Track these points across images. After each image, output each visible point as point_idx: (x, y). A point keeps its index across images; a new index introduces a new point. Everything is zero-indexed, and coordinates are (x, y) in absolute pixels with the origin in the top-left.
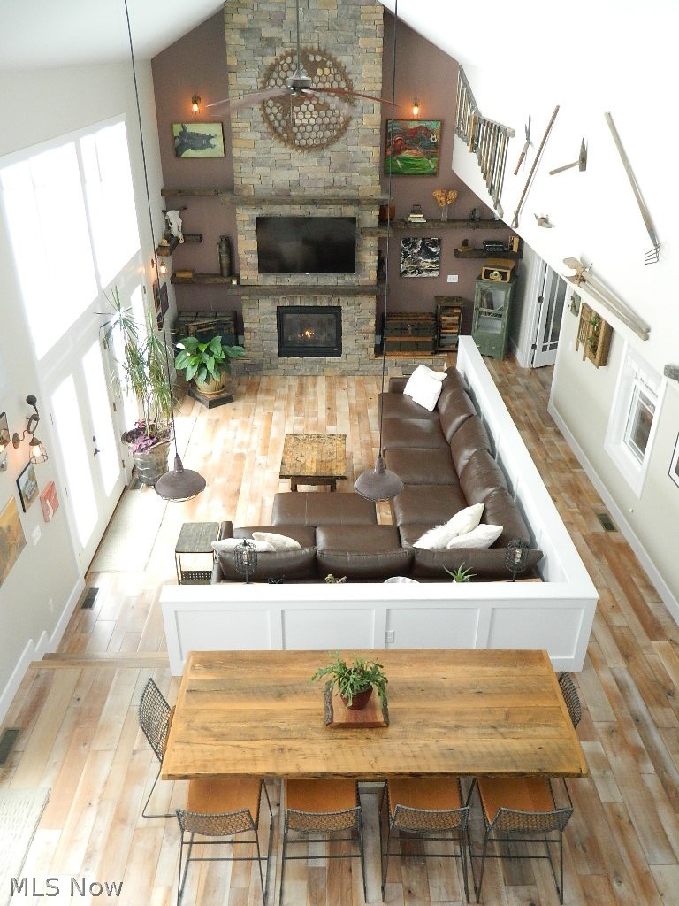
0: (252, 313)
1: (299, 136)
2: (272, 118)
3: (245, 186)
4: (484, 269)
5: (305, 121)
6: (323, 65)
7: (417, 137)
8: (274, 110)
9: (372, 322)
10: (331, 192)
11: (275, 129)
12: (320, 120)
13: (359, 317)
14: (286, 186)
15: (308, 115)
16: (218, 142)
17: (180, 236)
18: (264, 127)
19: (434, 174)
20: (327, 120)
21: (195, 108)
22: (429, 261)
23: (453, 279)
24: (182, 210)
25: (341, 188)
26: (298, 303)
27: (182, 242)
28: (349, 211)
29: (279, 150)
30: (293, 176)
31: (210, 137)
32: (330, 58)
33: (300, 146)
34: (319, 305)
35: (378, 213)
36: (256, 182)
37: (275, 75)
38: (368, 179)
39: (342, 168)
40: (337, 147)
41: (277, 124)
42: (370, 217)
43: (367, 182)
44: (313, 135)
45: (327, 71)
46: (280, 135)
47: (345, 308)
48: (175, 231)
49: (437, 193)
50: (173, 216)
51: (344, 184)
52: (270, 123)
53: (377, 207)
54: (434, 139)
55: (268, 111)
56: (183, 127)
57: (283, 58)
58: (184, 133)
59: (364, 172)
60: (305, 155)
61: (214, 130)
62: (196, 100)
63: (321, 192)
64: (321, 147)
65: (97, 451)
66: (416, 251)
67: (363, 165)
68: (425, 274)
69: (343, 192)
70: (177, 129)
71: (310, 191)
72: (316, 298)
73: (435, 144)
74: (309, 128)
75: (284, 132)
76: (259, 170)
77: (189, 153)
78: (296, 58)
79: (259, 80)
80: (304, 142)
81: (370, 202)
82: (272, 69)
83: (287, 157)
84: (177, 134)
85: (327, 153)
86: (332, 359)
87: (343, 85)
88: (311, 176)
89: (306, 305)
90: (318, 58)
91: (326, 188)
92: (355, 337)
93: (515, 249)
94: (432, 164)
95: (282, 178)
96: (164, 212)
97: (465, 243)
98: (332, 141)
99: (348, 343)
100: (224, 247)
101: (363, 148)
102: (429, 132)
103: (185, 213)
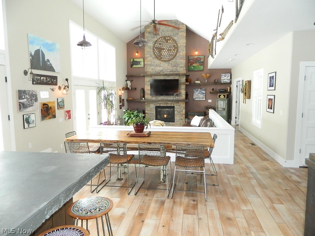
0: (148, 108)
1: (163, 58)
2: (156, 53)
3: (148, 72)
4: (218, 95)
5: (165, 54)
6: (170, 40)
7: (197, 60)
8: (156, 51)
9: (184, 111)
10: (172, 73)
11: (156, 56)
12: (169, 54)
13: (180, 110)
14: (159, 71)
15: (165, 53)
16: (142, 63)
17: (130, 88)
18: (153, 56)
19: (203, 70)
20: (171, 54)
21: (137, 54)
22: (202, 95)
23: (210, 101)
24: (131, 81)
25: (174, 71)
26: (162, 105)
27: (130, 89)
28: (177, 78)
29: (157, 62)
30: (161, 68)
31: (140, 62)
32: (171, 38)
33: (163, 60)
34: (168, 106)
35: (185, 78)
36: (151, 70)
37: (157, 43)
38: (182, 69)
39: (175, 66)
40: (173, 60)
41: (157, 55)
42: (183, 80)
43: (182, 70)
44: (167, 57)
45: (171, 41)
46: (158, 58)
47: (176, 107)
48: (129, 86)
49: (203, 75)
50: (129, 82)
51: (175, 71)
52: (155, 55)
53: (185, 76)
54: (202, 60)
55: (155, 52)
56: (133, 59)
57: (159, 38)
58: (133, 61)
59: (181, 67)
60: (164, 63)
61: (142, 60)
62: (138, 52)
63: (169, 73)
64: (169, 61)
65: (89, 119)
66: (198, 92)
67: (181, 65)
68: (201, 99)
69: (175, 73)
70: (132, 60)
71: (166, 73)
72: (167, 103)
73: (203, 62)
74: (166, 56)
75: (159, 57)
76: (152, 67)
77: (135, 66)
78: (163, 38)
79: (153, 44)
80: (164, 59)
81: (183, 75)
82: (156, 41)
83: (160, 63)
84: (132, 61)
85: (171, 62)
86: (172, 123)
87: (175, 44)
88: (166, 68)
89: (164, 106)
90: (169, 38)
91: (170, 72)
92: (179, 116)
93: (229, 91)
94: (202, 67)
95: (158, 69)
96: (126, 81)
97: (213, 89)
98: (172, 59)
99: (177, 118)
100: (142, 91)
101: (181, 61)
102: (200, 59)
103: (132, 82)
